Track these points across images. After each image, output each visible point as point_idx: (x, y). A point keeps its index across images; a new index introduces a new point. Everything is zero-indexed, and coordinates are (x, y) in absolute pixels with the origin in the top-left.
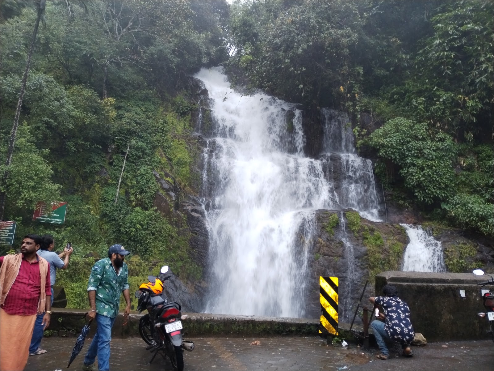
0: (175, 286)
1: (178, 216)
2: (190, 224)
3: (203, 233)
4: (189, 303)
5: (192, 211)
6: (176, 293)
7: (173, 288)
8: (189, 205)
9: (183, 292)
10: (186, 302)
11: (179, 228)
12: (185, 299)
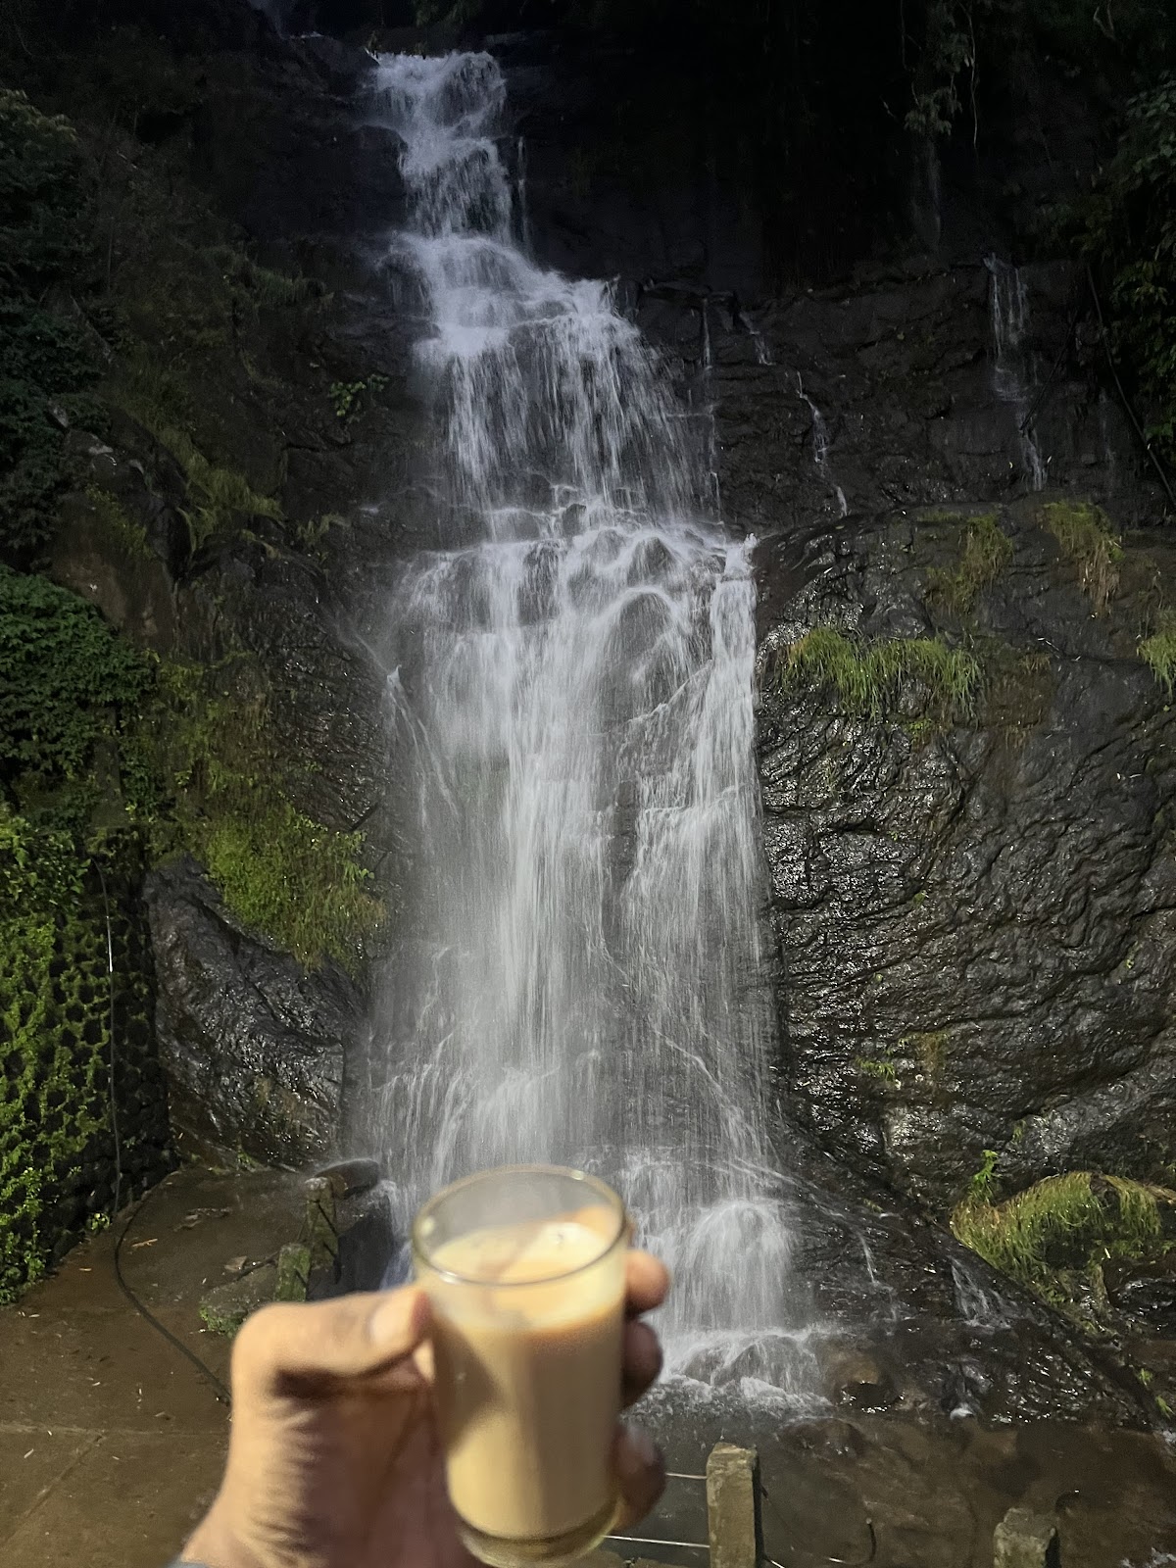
11: (206, 661)
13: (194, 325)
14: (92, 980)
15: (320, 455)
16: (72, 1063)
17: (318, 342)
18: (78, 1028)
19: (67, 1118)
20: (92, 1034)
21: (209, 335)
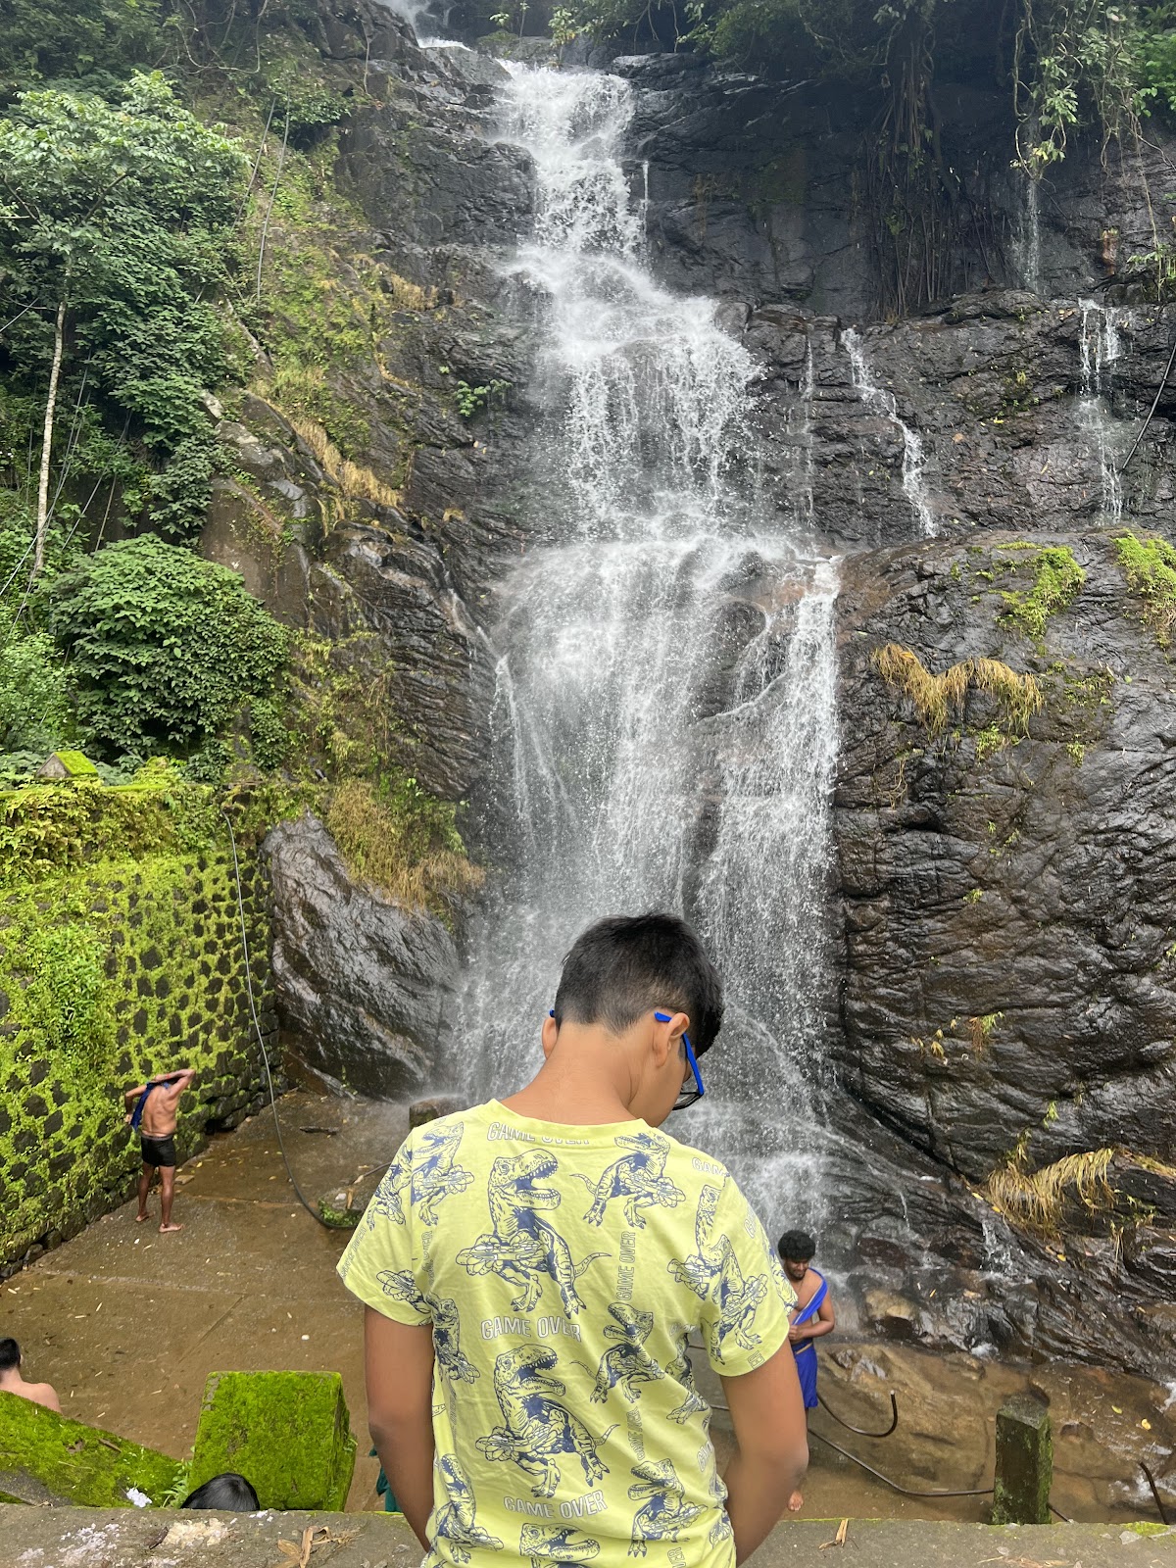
0: (338, 880)
1: (325, 585)
2: (381, 619)
3: (441, 659)
4: (404, 949)
5: (387, 562)
6: (345, 911)
7: (332, 891)
8: (370, 539)
9: (375, 903)
10: (394, 945)
11: (334, 638)
12: (386, 933)
13: (334, 326)
14: (225, 919)
15: (443, 452)
16: (206, 990)
17: (447, 347)
18: (213, 959)
19: (202, 1036)
20: (223, 965)
21: (348, 337)
